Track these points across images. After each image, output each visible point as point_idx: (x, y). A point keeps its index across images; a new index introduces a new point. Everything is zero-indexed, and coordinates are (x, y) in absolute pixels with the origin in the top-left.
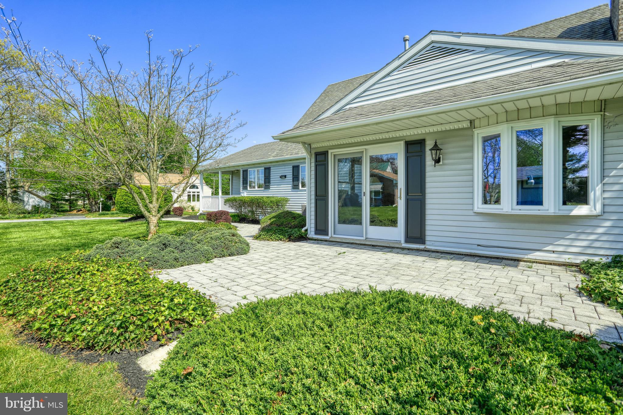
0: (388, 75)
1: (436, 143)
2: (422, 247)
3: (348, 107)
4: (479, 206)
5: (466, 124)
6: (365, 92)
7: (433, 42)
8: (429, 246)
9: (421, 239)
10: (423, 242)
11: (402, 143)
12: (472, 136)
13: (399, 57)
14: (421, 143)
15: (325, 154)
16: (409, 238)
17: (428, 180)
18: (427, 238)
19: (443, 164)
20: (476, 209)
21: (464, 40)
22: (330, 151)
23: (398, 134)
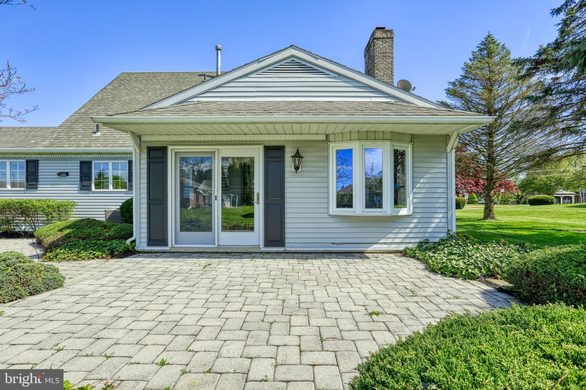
0: (246, 75)
1: (298, 151)
2: (281, 249)
3: (196, 100)
4: (333, 209)
5: (323, 138)
6: (218, 87)
7: (293, 56)
8: (288, 248)
9: (281, 242)
10: (283, 245)
11: (261, 148)
12: (328, 148)
13: (258, 61)
14: (280, 149)
15: (163, 150)
16: (268, 242)
17: (287, 185)
18: (287, 241)
19: (302, 171)
20: (331, 212)
21: (320, 62)
22: (170, 148)
23: (256, 138)
